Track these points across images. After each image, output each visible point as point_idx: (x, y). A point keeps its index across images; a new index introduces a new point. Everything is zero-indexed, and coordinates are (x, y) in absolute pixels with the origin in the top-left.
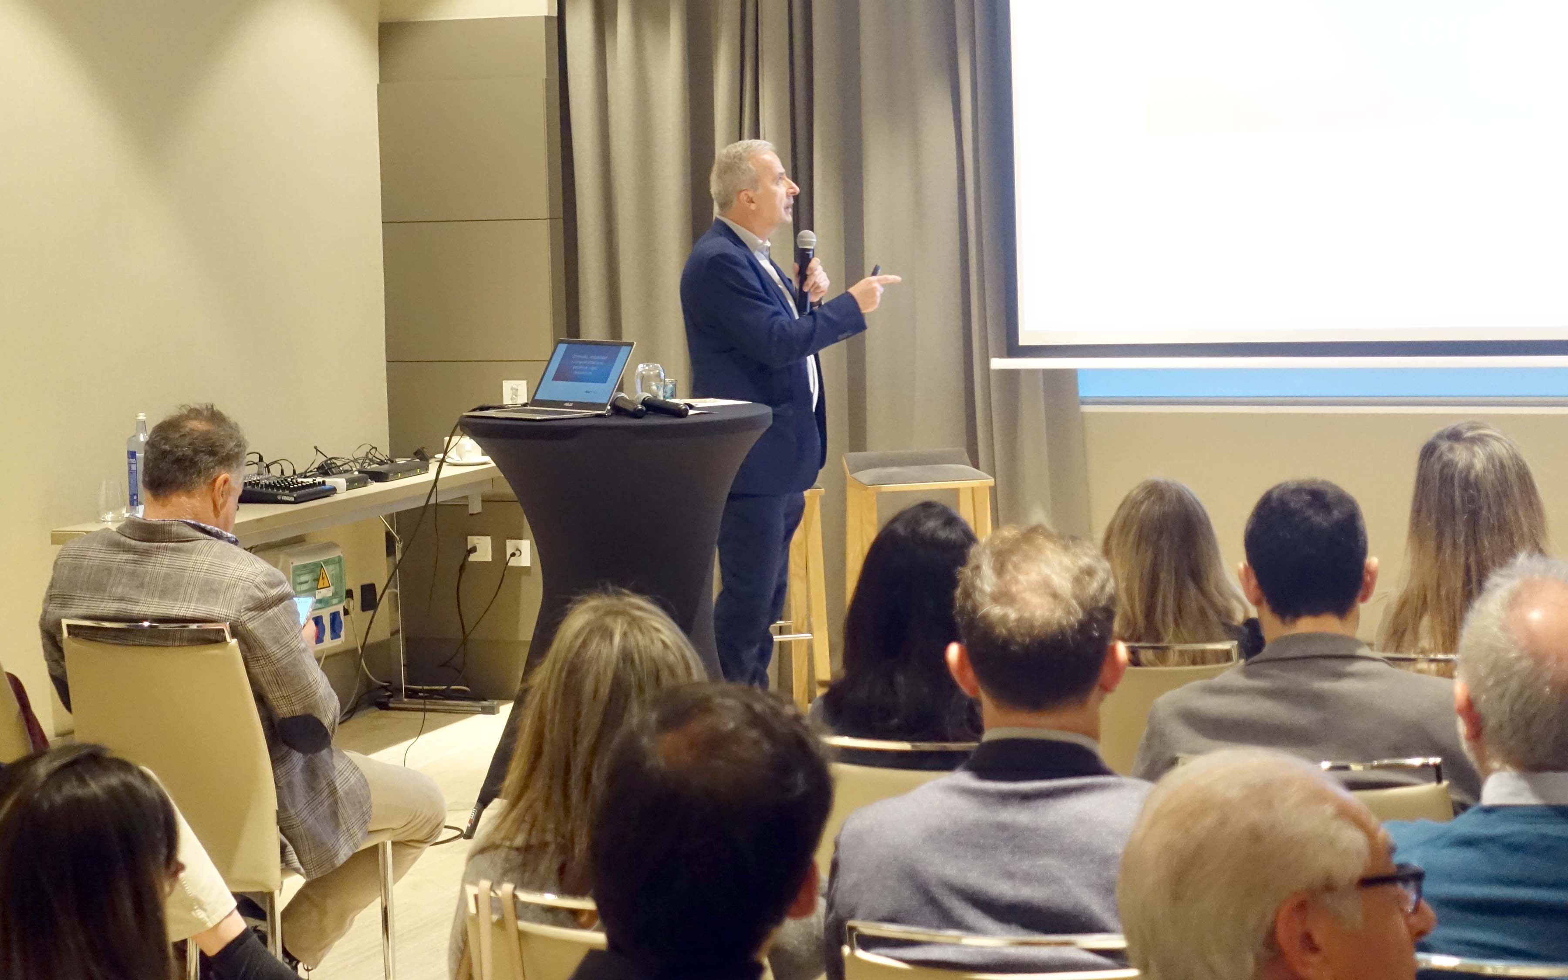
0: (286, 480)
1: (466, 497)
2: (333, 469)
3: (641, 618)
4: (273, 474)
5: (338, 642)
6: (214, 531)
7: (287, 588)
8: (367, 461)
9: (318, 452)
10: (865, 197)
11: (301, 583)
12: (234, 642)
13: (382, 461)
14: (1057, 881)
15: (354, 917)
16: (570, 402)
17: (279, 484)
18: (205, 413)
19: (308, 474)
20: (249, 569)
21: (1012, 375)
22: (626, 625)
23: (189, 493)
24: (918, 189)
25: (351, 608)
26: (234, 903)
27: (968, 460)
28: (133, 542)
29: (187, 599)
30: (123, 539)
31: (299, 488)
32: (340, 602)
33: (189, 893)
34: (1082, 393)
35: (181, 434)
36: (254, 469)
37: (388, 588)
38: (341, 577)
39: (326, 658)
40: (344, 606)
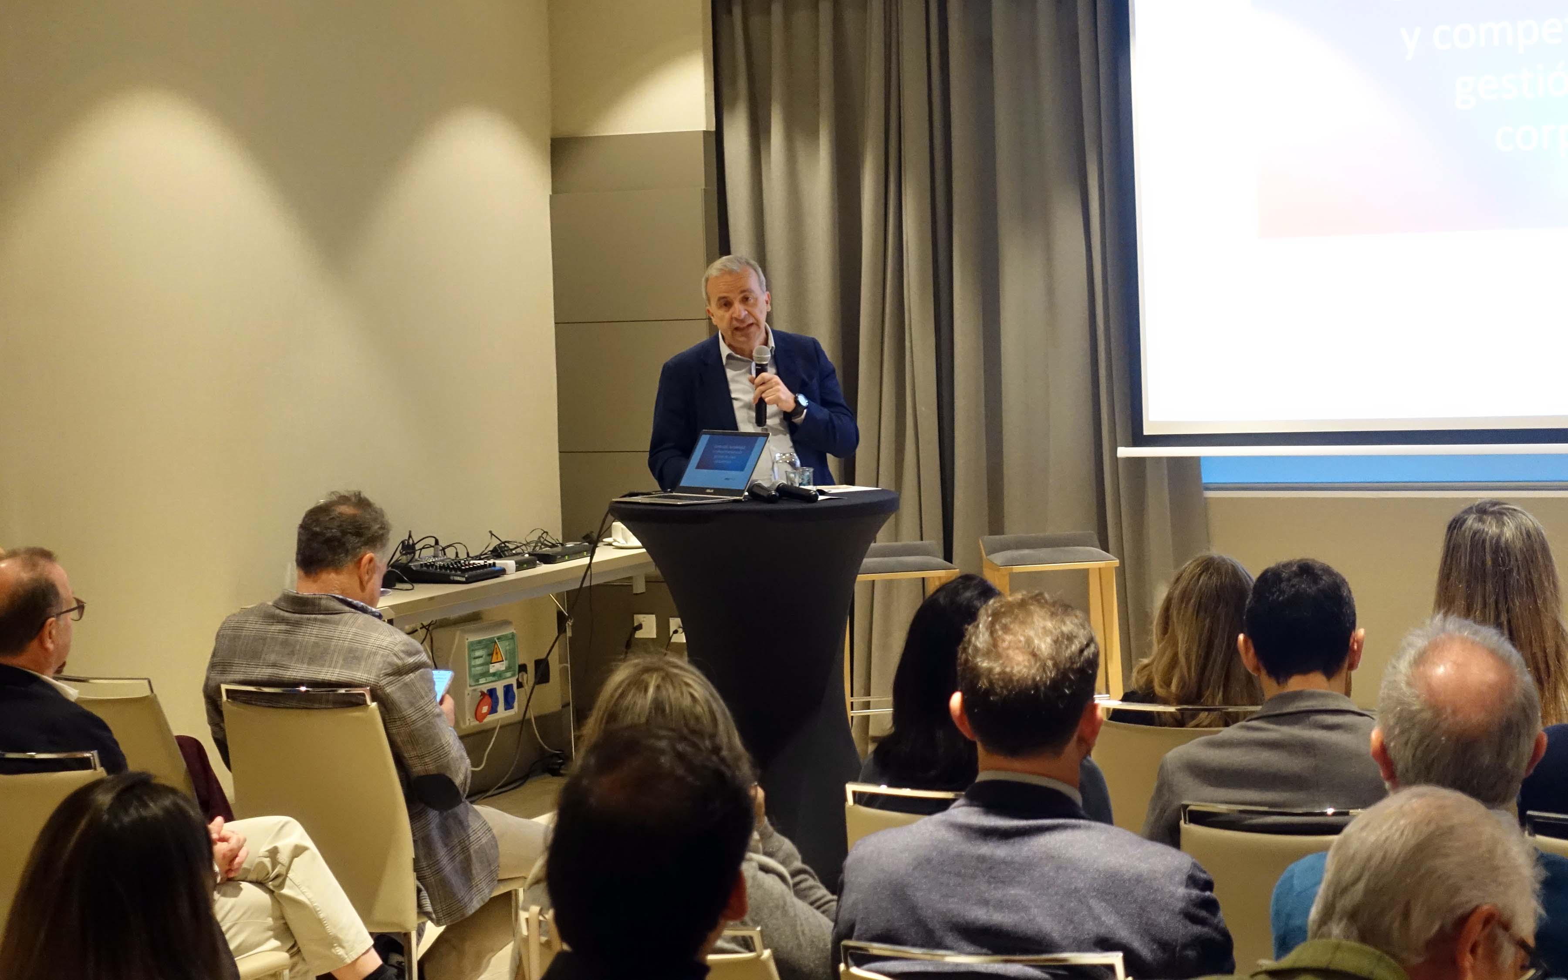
0: (460, 562)
1: (630, 578)
2: (506, 552)
3: (676, 675)
4: (449, 557)
5: (511, 712)
6: (360, 606)
7: (424, 657)
8: (540, 544)
9: (493, 536)
11: (475, 658)
12: (374, 705)
13: (553, 544)
14: (1026, 909)
15: (490, 959)
16: (711, 489)
17: (452, 564)
18: (353, 499)
19: (482, 557)
20: (389, 639)
21: (1140, 461)
22: (660, 679)
23: (337, 569)
25: (525, 681)
26: (371, 942)
27: (1097, 543)
28: (287, 614)
29: (333, 665)
30: (278, 611)
31: (471, 570)
32: (513, 675)
33: (329, 932)
34: (1204, 480)
35: (331, 517)
36: (430, 552)
37: (560, 662)
38: (514, 652)
39: (501, 727)
40: (518, 680)
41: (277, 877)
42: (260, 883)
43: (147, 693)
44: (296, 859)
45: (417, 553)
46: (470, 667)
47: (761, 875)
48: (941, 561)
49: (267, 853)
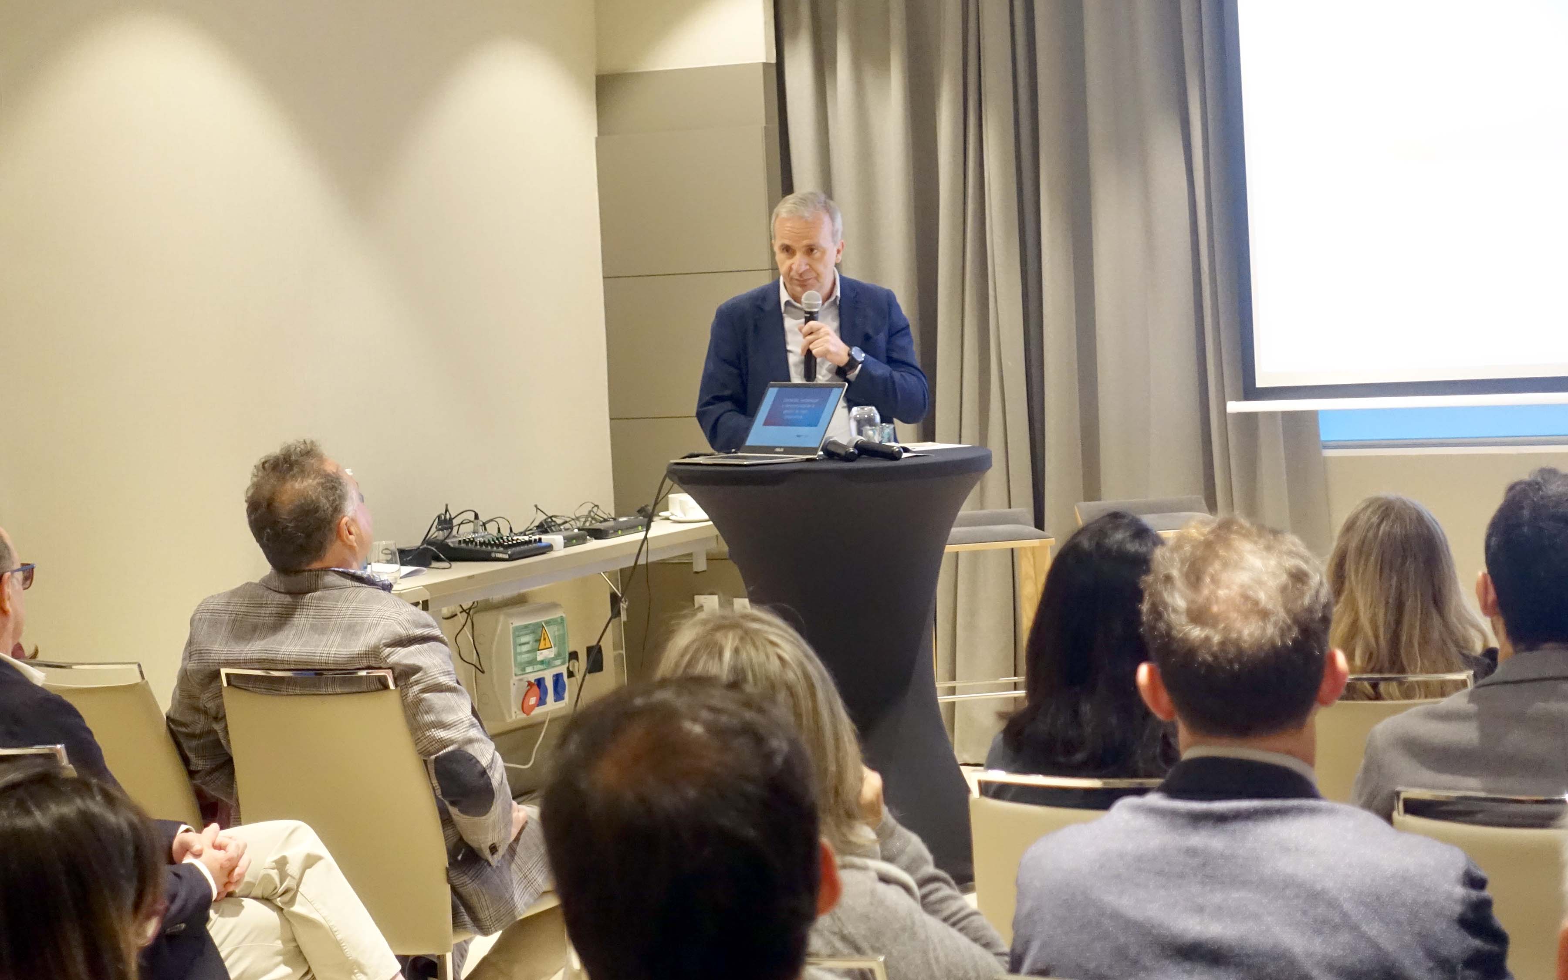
0: (502, 538)
1: (691, 555)
2: (553, 528)
4: (490, 532)
5: (561, 704)
6: (365, 578)
8: (590, 519)
9: (539, 511)
10: (1094, 239)
11: (521, 645)
13: (605, 519)
16: (781, 447)
17: (493, 541)
19: (527, 533)
20: (394, 610)
21: (1250, 418)
24: (1148, 230)
25: (576, 670)
26: (398, 967)
27: (1204, 506)
29: (329, 644)
31: (513, 545)
32: (563, 663)
33: (348, 956)
34: (1323, 437)
36: (470, 527)
37: (615, 649)
38: (564, 638)
39: (550, 721)
40: (568, 668)
41: (285, 892)
42: (266, 900)
43: (137, 679)
44: (308, 871)
45: (455, 529)
46: (516, 654)
47: (881, 887)
48: (1032, 529)
49: (274, 864)
